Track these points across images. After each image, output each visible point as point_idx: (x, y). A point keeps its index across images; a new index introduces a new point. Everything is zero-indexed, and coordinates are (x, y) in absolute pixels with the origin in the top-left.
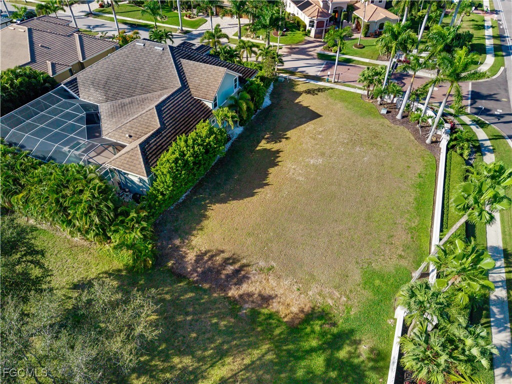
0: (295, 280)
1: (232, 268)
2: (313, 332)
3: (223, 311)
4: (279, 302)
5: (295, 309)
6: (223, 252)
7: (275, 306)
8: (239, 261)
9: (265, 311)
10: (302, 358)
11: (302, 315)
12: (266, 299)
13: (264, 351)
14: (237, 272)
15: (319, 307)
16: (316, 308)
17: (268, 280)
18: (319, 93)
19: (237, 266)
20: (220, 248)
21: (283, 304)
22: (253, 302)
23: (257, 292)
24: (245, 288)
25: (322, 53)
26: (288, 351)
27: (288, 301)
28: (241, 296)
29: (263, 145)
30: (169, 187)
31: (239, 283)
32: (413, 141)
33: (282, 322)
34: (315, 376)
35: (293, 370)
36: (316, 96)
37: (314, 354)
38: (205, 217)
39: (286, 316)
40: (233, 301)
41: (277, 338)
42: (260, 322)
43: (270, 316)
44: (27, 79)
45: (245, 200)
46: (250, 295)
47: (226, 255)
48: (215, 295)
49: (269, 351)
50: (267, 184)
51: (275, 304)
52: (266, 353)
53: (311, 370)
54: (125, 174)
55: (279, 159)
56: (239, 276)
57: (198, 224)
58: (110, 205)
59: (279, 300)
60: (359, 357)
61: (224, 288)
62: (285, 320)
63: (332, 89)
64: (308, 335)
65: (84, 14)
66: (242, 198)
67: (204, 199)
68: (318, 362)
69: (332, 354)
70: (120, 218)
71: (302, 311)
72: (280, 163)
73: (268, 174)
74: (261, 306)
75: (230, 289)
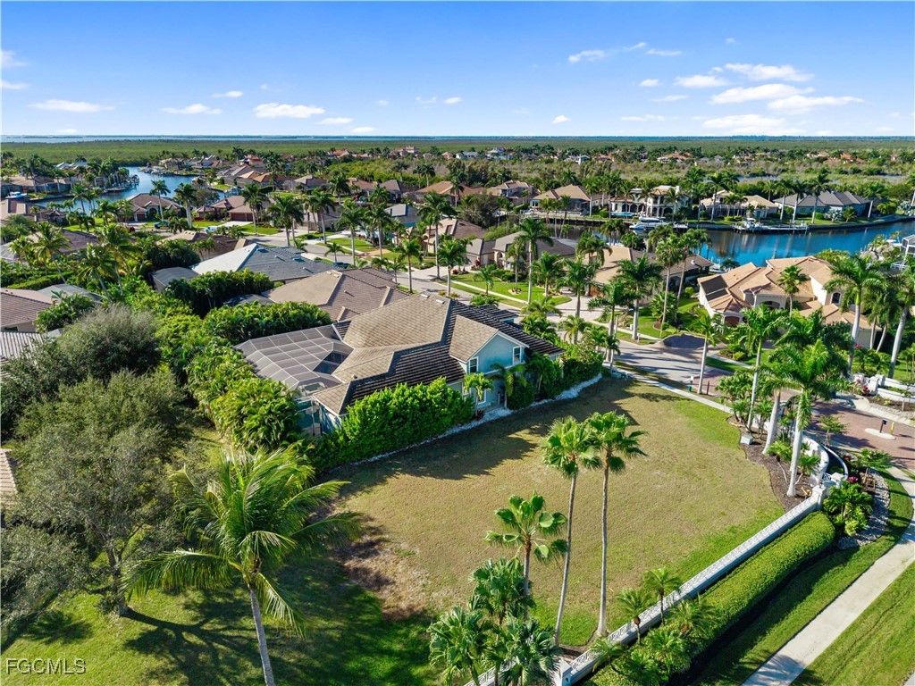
0: (428, 575)
1: (369, 538)
2: (406, 636)
3: (325, 575)
4: (392, 591)
5: (403, 605)
6: (372, 520)
7: (386, 594)
8: (382, 534)
9: (371, 594)
10: (368, 653)
11: (408, 614)
12: (380, 582)
13: (331, 625)
14: (372, 544)
15: (432, 612)
16: (429, 612)
17: (397, 563)
18: (662, 401)
19: (375, 538)
20: (372, 516)
21: (395, 595)
22: (364, 580)
23: (375, 571)
24: (367, 563)
25: (716, 357)
26: (359, 639)
27: (403, 593)
28: (356, 570)
29: (523, 435)
30: (355, 430)
31: (365, 556)
32: (764, 486)
33: (380, 611)
34: (367, 676)
35: (347, 659)
36: (654, 403)
37: (387, 657)
38: (383, 482)
39: (389, 607)
40: (345, 572)
41: (359, 622)
42: (354, 601)
43: (371, 601)
44: (302, 313)
45: (445, 480)
46: (366, 571)
47: (372, 524)
48: (331, 559)
49: (337, 628)
50: (487, 474)
51: (386, 592)
52: (331, 629)
53: (367, 669)
54: (327, 411)
55: (528, 454)
56: (369, 550)
57: (369, 486)
58: (282, 425)
59: (393, 588)
60: (434, 680)
61: (345, 555)
62: (385, 611)
63: (689, 400)
64: (397, 635)
65: (431, 278)
66: (442, 476)
67: (398, 466)
68: (384, 666)
69: (406, 666)
70: (284, 442)
71: (410, 609)
72: (525, 458)
73: (498, 464)
74: (369, 587)
75: (351, 559)
